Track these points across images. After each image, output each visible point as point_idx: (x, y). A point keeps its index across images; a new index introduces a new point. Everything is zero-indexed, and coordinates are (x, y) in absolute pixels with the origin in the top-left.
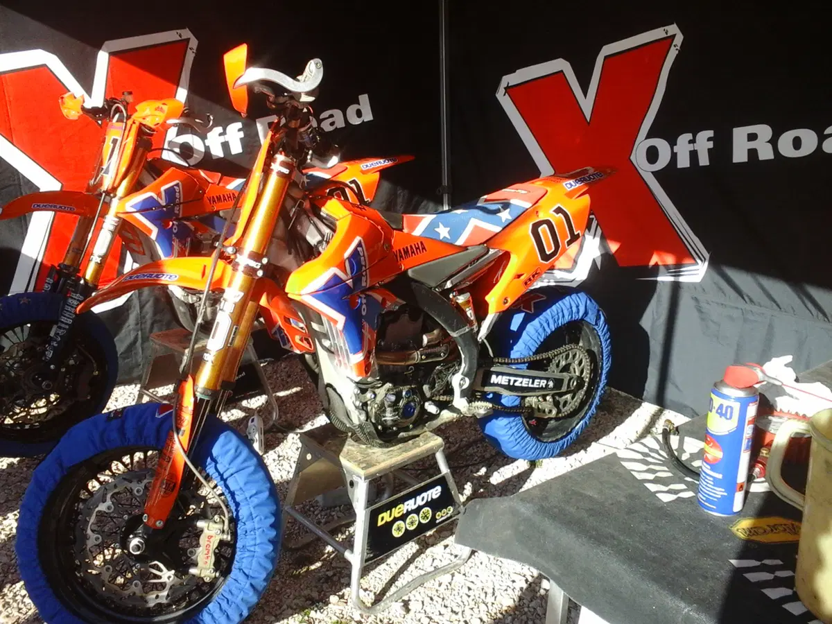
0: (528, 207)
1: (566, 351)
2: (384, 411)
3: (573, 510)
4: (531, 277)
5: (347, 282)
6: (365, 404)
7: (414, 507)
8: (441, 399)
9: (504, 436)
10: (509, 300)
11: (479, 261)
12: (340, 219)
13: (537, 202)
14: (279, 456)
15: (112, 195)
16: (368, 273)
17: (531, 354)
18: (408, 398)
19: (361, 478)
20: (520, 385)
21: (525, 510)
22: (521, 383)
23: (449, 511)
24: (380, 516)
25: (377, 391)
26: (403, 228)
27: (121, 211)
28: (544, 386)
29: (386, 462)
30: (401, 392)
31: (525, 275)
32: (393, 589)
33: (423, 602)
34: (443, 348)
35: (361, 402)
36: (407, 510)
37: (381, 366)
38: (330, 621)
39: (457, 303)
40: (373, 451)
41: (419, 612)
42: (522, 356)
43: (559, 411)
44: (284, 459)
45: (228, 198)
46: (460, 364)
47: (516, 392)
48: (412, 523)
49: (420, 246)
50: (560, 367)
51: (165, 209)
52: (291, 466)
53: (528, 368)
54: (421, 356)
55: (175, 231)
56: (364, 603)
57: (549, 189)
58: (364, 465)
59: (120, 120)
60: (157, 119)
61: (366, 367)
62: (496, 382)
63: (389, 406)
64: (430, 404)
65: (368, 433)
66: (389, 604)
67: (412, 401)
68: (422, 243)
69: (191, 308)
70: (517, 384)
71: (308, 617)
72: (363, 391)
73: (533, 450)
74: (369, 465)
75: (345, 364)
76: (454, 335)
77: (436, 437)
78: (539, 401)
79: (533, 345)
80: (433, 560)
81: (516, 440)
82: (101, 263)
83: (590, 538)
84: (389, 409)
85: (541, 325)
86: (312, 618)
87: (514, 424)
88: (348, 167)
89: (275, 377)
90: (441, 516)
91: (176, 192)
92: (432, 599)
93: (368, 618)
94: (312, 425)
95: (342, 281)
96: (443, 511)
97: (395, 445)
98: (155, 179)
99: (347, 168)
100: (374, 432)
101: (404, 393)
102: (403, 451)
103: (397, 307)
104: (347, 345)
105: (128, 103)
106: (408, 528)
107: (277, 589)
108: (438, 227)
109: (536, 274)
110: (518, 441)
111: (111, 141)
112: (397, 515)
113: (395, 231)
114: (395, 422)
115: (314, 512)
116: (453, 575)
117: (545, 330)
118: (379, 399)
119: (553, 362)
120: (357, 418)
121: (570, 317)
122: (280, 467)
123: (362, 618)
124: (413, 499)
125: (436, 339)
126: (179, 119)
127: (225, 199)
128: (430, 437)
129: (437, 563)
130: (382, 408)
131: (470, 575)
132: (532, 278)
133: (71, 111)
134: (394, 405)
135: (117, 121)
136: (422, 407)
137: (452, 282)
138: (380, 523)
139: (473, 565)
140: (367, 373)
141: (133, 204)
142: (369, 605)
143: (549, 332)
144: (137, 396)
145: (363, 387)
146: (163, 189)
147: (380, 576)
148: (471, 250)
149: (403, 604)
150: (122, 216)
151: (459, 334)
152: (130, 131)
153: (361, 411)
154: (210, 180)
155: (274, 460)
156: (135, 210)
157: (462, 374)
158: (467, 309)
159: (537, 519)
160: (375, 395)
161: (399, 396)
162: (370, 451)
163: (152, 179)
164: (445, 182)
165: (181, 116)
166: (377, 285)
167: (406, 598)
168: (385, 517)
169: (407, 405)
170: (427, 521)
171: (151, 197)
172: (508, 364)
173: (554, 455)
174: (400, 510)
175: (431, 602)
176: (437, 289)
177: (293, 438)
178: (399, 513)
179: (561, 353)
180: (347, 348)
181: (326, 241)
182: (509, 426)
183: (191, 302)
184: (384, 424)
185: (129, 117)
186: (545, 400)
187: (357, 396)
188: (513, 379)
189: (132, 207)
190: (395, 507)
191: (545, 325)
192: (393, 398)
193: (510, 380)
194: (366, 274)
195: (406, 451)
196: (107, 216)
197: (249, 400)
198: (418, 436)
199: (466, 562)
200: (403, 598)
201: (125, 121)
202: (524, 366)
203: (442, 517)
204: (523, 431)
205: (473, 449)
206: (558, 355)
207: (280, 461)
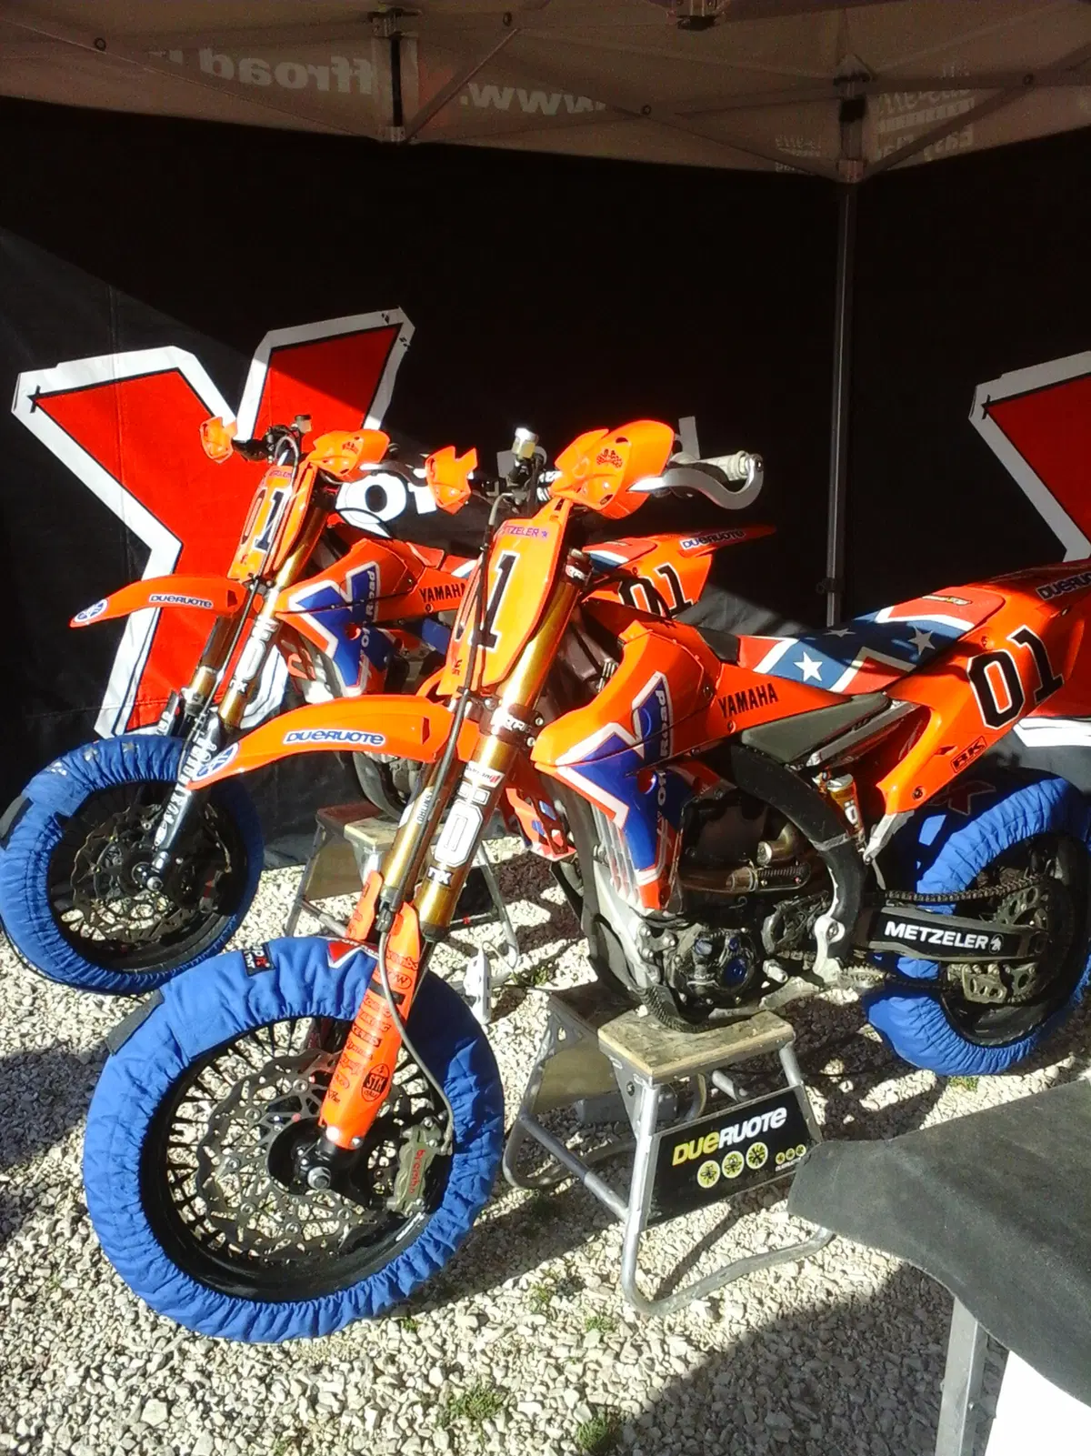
0: (967, 629)
1: (1029, 886)
2: (692, 970)
3: (996, 1174)
4: (966, 752)
5: (635, 748)
6: (658, 956)
7: (738, 1140)
8: (793, 958)
9: (907, 1029)
10: (924, 791)
11: (872, 721)
12: (631, 640)
13: (984, 621)
14: (516, 1028)
15: (269, 583)
16: (672, 735)
17: (963, 889)
18: (735, 950)
19: (647, 1081)
20: (939, 942)
21: (913, 1167)
22: (941, 938)
23: (800, 1152)
24: (677, 1149)
25: (680, 934)
26: (738, 659)
27: (282, 610)
28: (983, 947)
29: (694, 1057)
30: (723, 939)
31: (956, 748)
32: (693, 1276)
33: (745, 1306)
34: (798, 870)
35: (651, 950)
36: (726, 1143)
37: (687, 893)
38: (583, 1318)
39: (829, 792)
40: (670, 1036)
41: (738, 1323)
42: (945, 891)
43: (1010, 994)
44: (523, 1034)
45: (454, 590)
46: (830, 899)
47: (930, 954)
48: (733, 1167)
49: (767, 691)
50: (1017, 916)
51: (350, 608)
52: (534, 1047)
53: (955, 913)
54: (760, 879)
55: (365, 645)
56: (643, 1294)
57: (1008, 598)
58: (654, 1058)
59: (288, 462)
60: (346, 463)
61: (662, 892)
62: (894, 934)
63: (701, 962)
64: (771, 965)
65: (663, 1004)
66: (687, 1302)
67: (740, 956)
68: (770, 686)
69: (383, 770)
70: (933, 940)
71: (548, 1306)
72: (657, 933)
73: (959, 1058)
74: (662, 1059)
75: (626, 884)
76: (822, 847)
77: (782, 1023)
78: (973, 972)
79: (966, 873)
80: (769, 1234)
81: (929, 1038)
82: (246, 693)
83: (1024, 1227)
84: (699, 968)
85: (984, 837)
86: (554, 1308)
87: (925, 1009)
88: (658, 543)
89: (518, 891)
90: (784, 1160)
91: (370, 580)
92: (761, 1302)
93: (648, 1320)
94: (574, 980)
95: (625, 746)
96: (788, 1153)
97: (709, 1030)
98: (338, 559)
99: (656, 546)
100: (672, 1003)
101: (727, 942)
102: (723, 1042)
103: (721, 795)
104: (630, 853)
105: (301, 435)
106: (725, 1174)
107: (499, 1252)
108: (802, 660)
109: (976, 747)
110: (932, 1039)
111: (273, 495)
112: (707, 1151)
113: (723, 665)
114: (710, 991)
115: (568, 1129)
116: (801, 1266)
117: (989, 846)
118: (682, 949)
119: (1004, 904)
120: (644, 977)
121: (1038, 826)
122: (516, 1047)
123: (638, 1318)
124: (737, 1126)
125: (789, 853)
126: (380, 463)
127: (449, 594)
128: (771, 1022)
129: (774, 1240)
130: (688, 965)
131: (831, 1270)
132: (968, 755)
133: (216, 446)
134: (709, 960)
135: (284, 464)
136: (759, 968)
137: (820, 756)
138: (676, 1161)
139: (839, 1251)
140: (662, 902)
141: (302, 598)
142: (651, 1298)
143: (998, 852)
144: (290, 909)
145: (656, 925)
146: (350, 574)
147: (674, 1252)
148: (857, 701)
149: (709, 1304)
150: (283, 617)
151: (829, 847)
152: (302, 480)
153: (651, 966)
154: (426, 562)
155: (507, 1033)
156: (303, 609)
157: (833, 916)
158: (847, 804)
159: (932, 1184)
160: (677, 940)
161: (717, 946)
162: (666, 1035)
163: (334, 559)
164: (832, 572)
165: (384, 458)
166: (689, 754)
167: (716, 1294)
168: (687, 1151)
169: (732, 963)
170: (760, 1166)
171: (330, 589)
172: (917, 903)
173: (998, 1070)
174: (713, 1142)
175: (758, 1307)
176: (793, 767)
177: (541, 1000)
178: (710, 1146)
179: (1018, 890)
180: (630, 858)
181: (604, 677)
182: (915, 1012)
183: (384, 761)
184: (690, 992)
185: (302, 457)
186: (985, 971)
187: (645, 939)
188: (925, 930)
189: (299, 603)
190: (705, 1136)
191: (991, 837)
192: (707, 949)
193: (920, 933)
194: (669, 737)
195: (727, 1041)
196: (260, 617)
197: (472, 929)
198: (748, 1017)
199: (827, 1245)
200: (711, 1295)
201: (296, 463)
202: (948, 910)
203: (786, 1161)
204: (939, 1025)
205: (853, 1047)
206: (1012, 892)
207: (517, 1035)
